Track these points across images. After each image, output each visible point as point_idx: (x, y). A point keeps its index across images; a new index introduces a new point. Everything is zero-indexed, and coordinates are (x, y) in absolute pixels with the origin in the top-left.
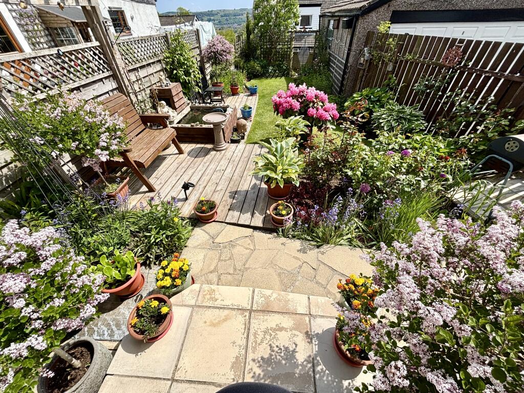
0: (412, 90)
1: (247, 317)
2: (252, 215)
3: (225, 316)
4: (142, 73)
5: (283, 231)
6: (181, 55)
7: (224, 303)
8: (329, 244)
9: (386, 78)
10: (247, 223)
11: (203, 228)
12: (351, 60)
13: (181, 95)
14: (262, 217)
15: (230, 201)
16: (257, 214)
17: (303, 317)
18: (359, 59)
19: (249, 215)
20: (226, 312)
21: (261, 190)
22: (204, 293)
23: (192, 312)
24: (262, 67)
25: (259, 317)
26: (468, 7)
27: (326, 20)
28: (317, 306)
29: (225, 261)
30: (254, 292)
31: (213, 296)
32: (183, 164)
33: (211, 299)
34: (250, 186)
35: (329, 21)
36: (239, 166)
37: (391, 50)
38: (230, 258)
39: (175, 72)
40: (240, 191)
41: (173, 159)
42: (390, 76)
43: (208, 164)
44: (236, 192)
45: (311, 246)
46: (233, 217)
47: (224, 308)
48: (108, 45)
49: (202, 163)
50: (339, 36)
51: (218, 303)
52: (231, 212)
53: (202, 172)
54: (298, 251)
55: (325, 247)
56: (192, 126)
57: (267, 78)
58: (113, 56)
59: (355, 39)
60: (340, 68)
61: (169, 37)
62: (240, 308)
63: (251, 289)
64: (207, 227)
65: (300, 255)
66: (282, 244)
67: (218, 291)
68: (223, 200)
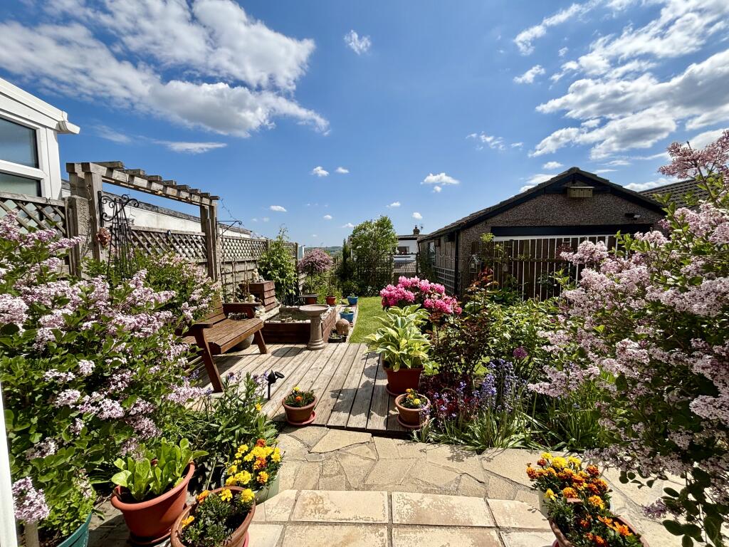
0: (538, 286)
1: (386, 537)
2: (369, 416)
3: (344, 536)
4: (238, 268)
5: (418, 434)
6: (279, 257)
7: (340, 516)
8: (494, 447)
9: (504, 278)
10: (362, 426)
11: (294, 433)
12: (461, 267)
13: (273, 293)
14: (383, 419)
15: (332, 401)
16: (375, 415)
17: (486, 531)
18: (470, 265)
19: (363, 416)
20: (346, 530)
21: (377, 389)
22: (304, 503)
23: (283, 533)
24: (359, 286)
25: (408, 535)
26: (561, 224)
27: (426, 244)
28: (504, 512)
29: (331, 476)
30: (390, 497)
31: (320, 506)
32: (265, 364)
33: (318, 510)
34: (361, 385)
35: (429, 244)
36: (343, 363)
37: (501, 253)
38: (339, 473)
39: (269, 272)
40: (346, 390)
41: (252, 359)
42: (508, 276)
43: (299, 362)
44: (340, 391)
45: (467, 452)
46: (338, 419)
47: (342, 524)
48: (213, 236)
49: (292, 362)
50: (443, 251)
51: (330, 517)
52: (335, 414)
53: (292, 370)
54: (449, 459)
55: (489, 452)
56: (282, 321)
57: (366, 296)
58: (214, 246)
59: (460, 250)
60: (450, 278)
61: (269, 243)
62: (371, 522)
63: (386, 493)
64: (299, 432)
65: (454, 464)
66: (421, 451)
67: (329, 499)
68: (322, 400)
